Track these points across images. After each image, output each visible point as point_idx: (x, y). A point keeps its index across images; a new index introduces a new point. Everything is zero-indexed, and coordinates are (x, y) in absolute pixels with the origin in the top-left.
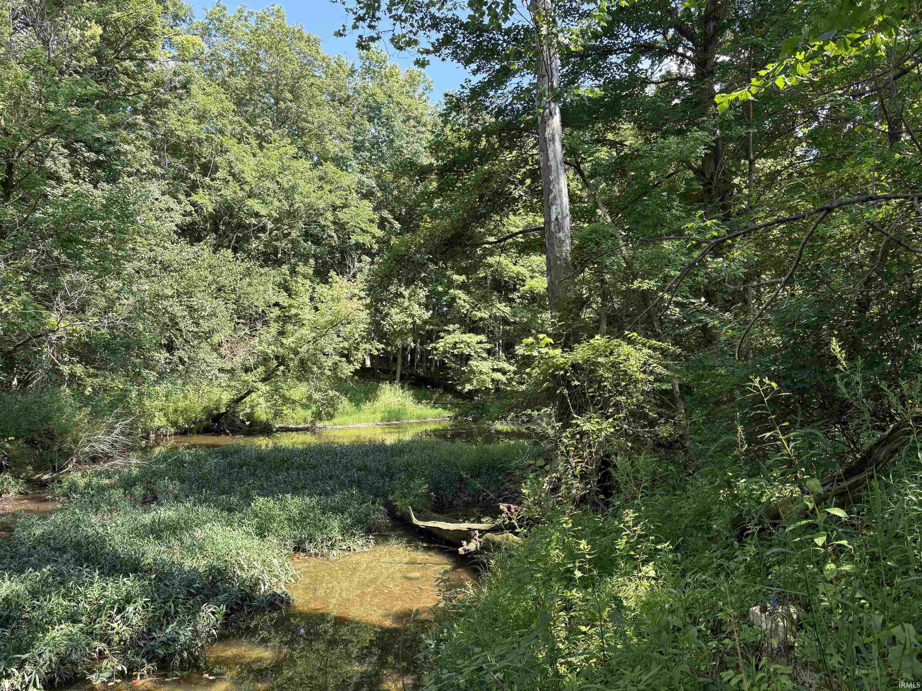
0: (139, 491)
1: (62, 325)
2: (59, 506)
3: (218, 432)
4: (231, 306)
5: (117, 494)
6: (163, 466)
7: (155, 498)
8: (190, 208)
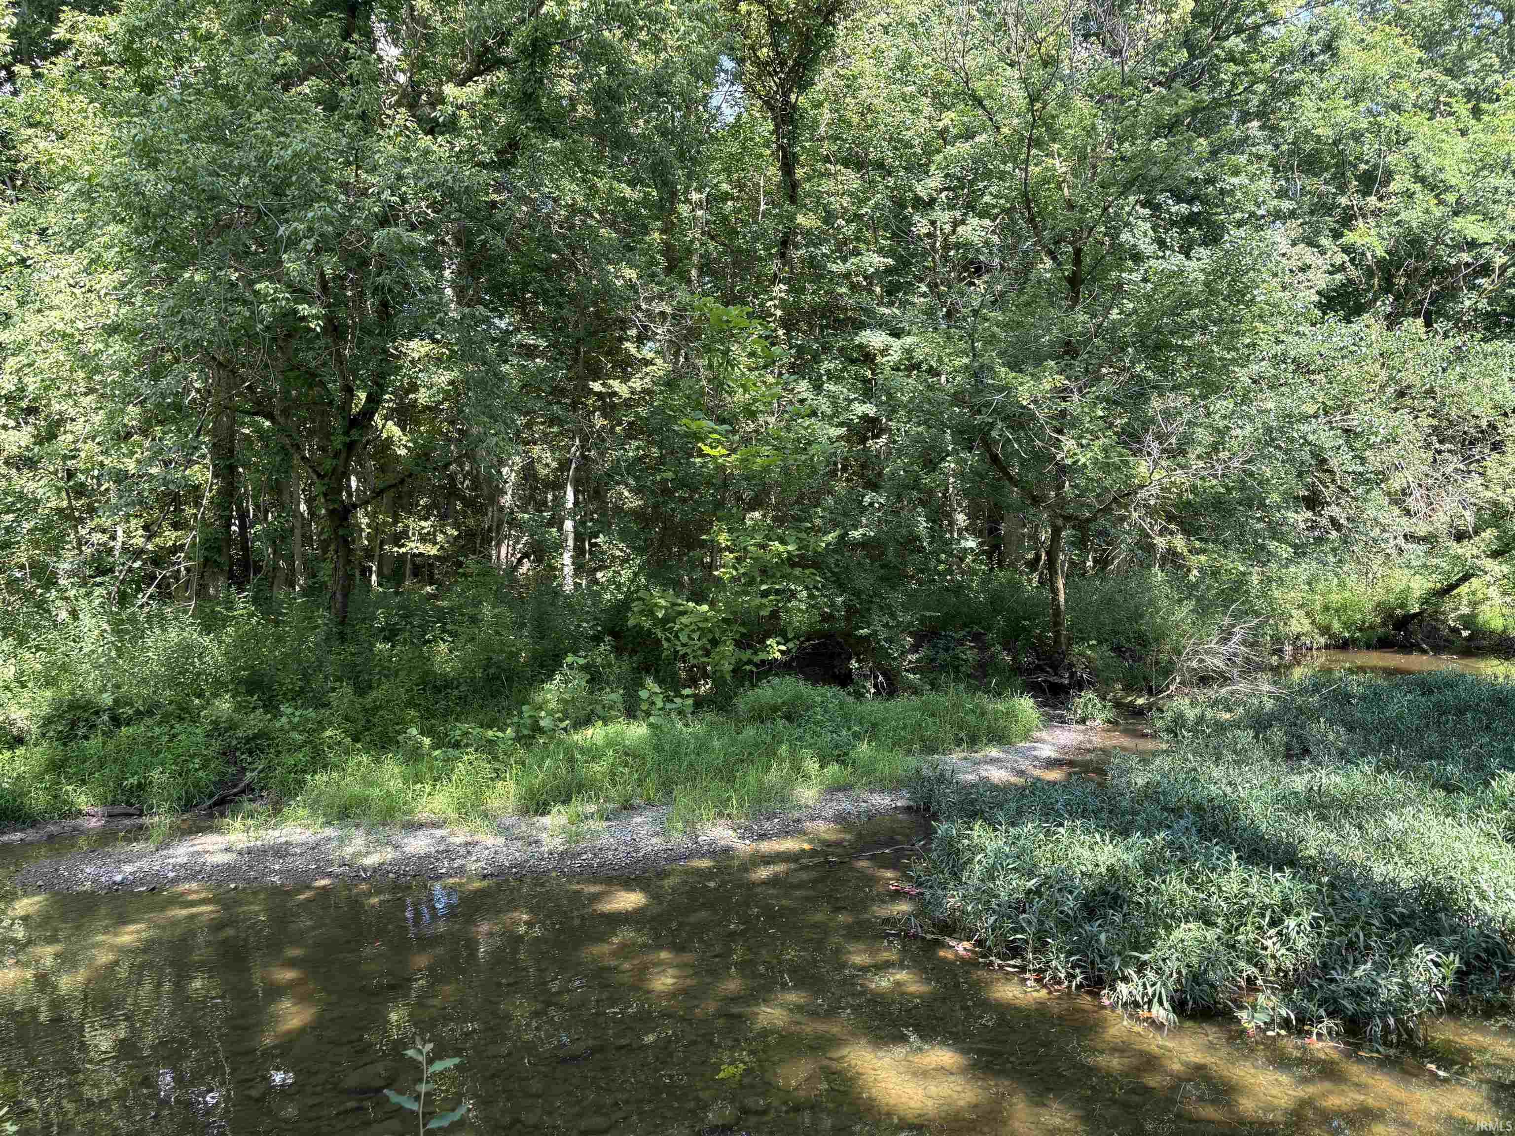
0: (1278, 735)
1: (1156, 476)
2: (1164, 746)
3: (1406, 648)
4: (1425, 421)
5: (1246, 737)
6: (1314, 700)
7: (1306, 751)
8: (1341, 258)
